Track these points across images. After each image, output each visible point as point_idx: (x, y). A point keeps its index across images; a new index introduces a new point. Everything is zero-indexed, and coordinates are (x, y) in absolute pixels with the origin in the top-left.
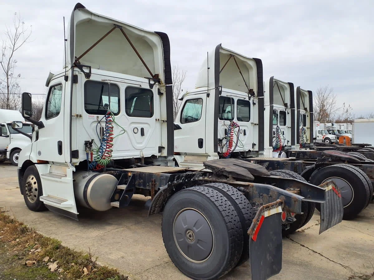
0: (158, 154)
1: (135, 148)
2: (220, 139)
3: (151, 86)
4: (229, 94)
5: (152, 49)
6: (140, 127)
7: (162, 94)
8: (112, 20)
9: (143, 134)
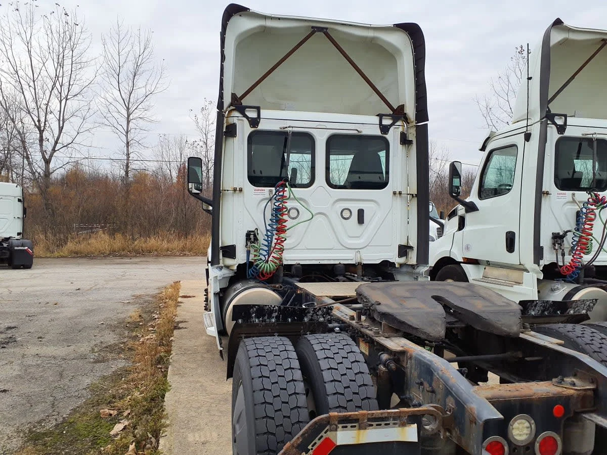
0: (397, 260)
1: (343, 246)
2: (558, 233)
3: (385, 129)
4: (592, 131)
5: (395, 59)
6: (355, 207)
7: (410, 142)
8: (306, 20)
9: (361, 220)
